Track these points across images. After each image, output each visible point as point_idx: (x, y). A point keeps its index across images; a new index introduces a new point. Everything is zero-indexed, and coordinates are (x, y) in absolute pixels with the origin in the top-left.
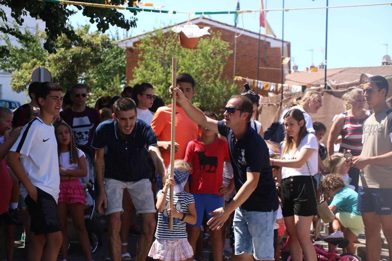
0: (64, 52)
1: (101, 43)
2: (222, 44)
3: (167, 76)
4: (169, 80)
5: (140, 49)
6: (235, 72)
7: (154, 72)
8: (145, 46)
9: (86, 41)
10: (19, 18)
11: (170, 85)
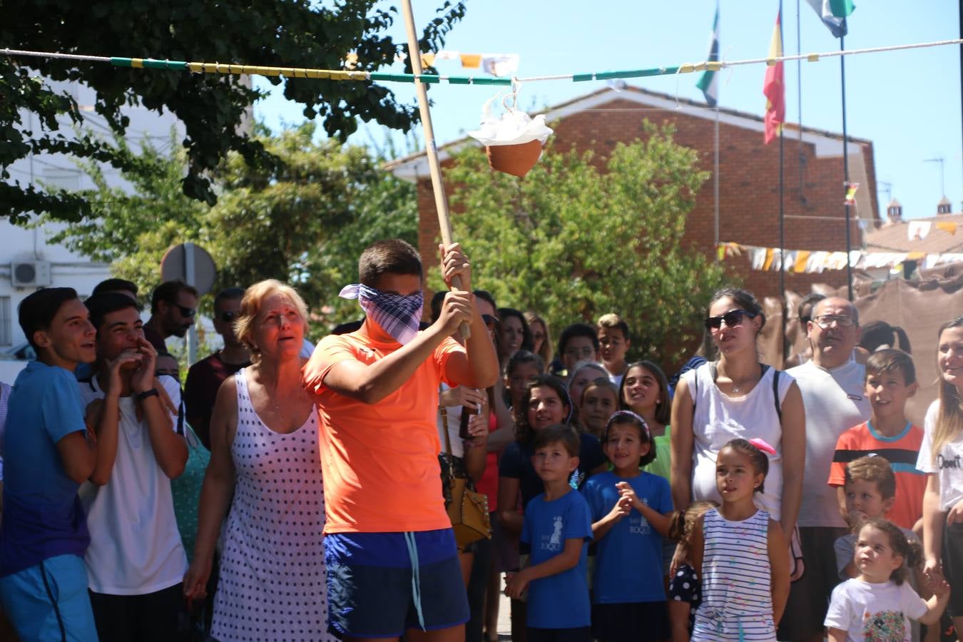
0: (249, 198)
1: (348, 170)
2: (680, 156)
3: (530, 250)
4: (537, 260)
5: (452, 181)
6: (720, 232)
7: (495, 243)
8: (467, 174)
9: (307, 167)
10: (117, 116)
11: (539, 274)
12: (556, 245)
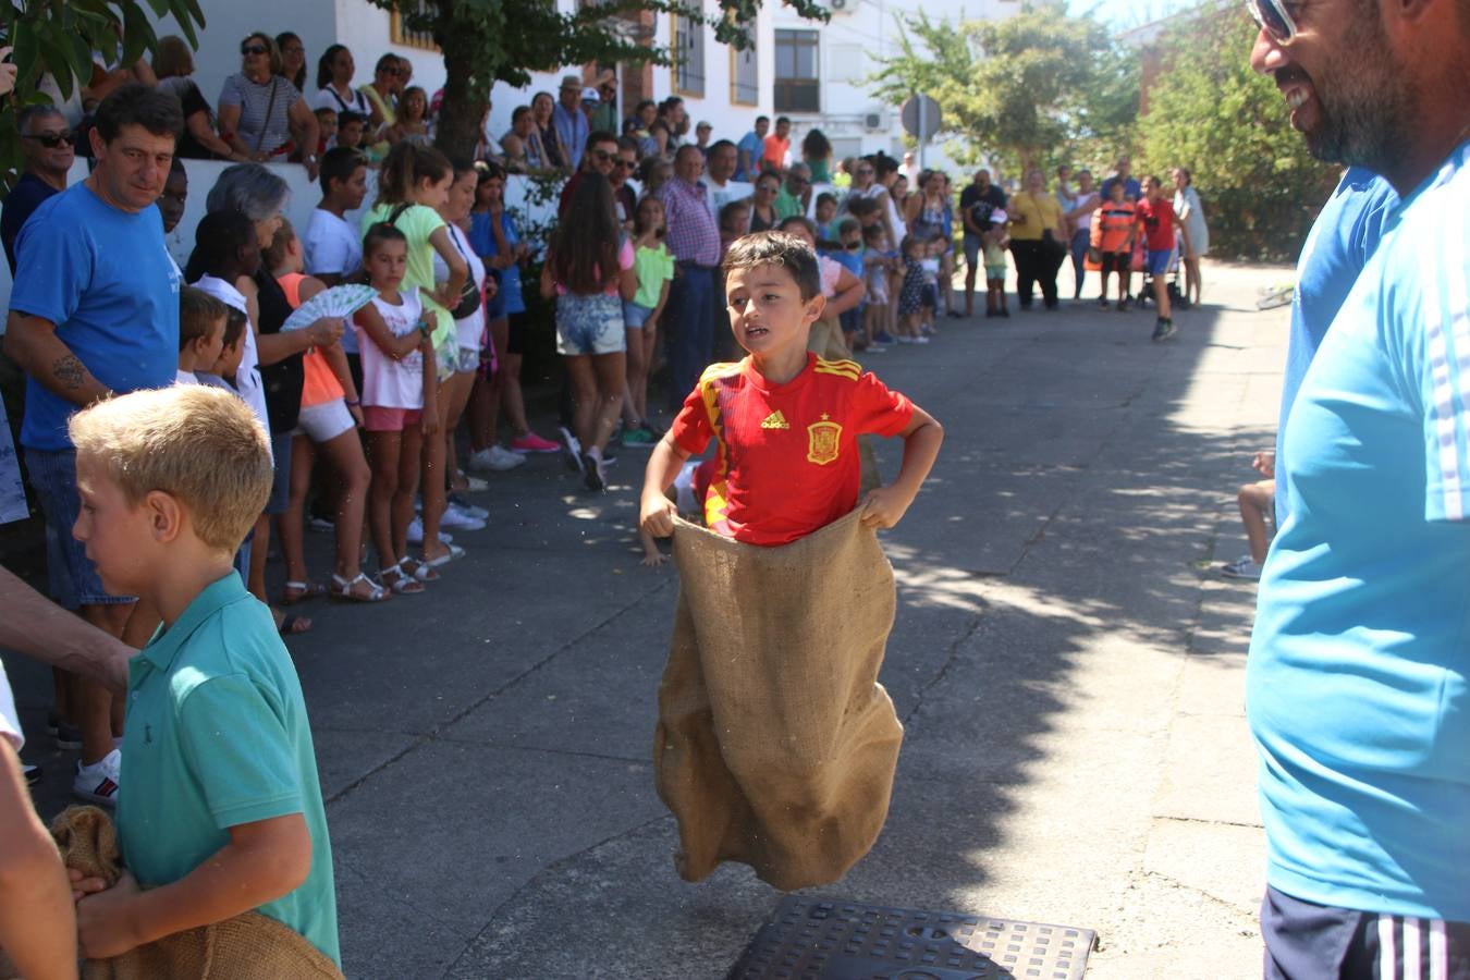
0: (1009, 63)
1: (1087, 39)
3: (1218, 102)
4: (1223, 109)
5: (1167, 46)
7: (1192, 96)
8: (1177, 40)
9: (1052, 36)
11: (1227, 121)
12: (1240, 98)
